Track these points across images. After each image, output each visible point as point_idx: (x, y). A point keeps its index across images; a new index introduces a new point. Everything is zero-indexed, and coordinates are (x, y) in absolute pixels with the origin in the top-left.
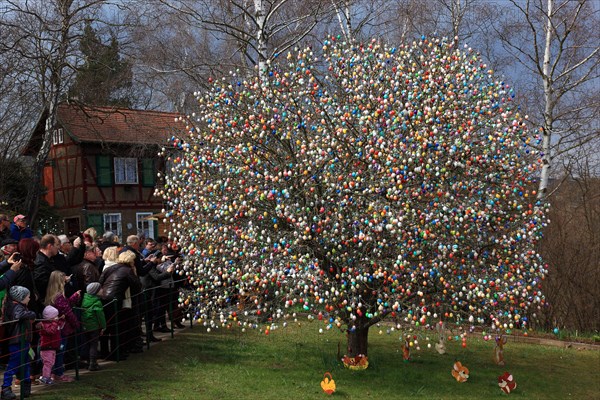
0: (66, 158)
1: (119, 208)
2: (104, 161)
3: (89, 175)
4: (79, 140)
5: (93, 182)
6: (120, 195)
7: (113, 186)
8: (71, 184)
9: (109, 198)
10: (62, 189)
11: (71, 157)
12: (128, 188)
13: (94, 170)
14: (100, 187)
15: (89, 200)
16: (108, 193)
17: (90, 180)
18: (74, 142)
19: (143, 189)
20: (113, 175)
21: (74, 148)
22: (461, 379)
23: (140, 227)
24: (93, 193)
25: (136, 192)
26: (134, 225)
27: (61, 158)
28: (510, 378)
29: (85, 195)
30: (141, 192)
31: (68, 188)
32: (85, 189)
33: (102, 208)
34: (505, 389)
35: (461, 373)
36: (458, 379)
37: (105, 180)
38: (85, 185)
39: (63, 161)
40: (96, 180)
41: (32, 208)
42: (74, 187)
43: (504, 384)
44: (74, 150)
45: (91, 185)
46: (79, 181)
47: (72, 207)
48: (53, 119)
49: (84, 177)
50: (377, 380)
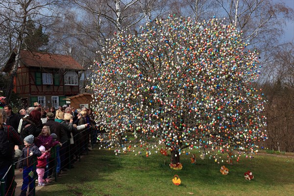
0: (22, 73)
1: (45, 94)
2: (38, 75)
3: (32, 80)
4: (28, 65)
5: (33, 83)
6: (45, 89)
7: (42, 85)
8: (24, 84)
9: (40, 90)
10: (20, 86)
11: (24, 73)
12: (48, 86)
13: (34, 78)
14: (36, 85)
15: (32, 91)
16: (39, 88)
17: (32, 82)
18: (25, 66)
19: (55, 87)
20: (42, 81)
21: (25, 69)
22: (225, 173)
23: (53, 102)
24: (33, 88)
25: (52, 87)
26: (51, 102)
27: (20, 73)
28: (251, 174)
29: (30, 89)
30: (53, 88)
31: (23, 86)
32: (30, 86)
33: (38, 94)
34: (248, 178)
35: (225, 171)
36: (223, 173)
37: (38, 83)
38: (30, 85)
39: (20, 74)
40: (35, 83)
41: (9, 94)
42: (26, 85)
43: (247, 176)
44: (25, 70)
45: (33, 85)
46: (28, 83)
47: (25, 93)
48: (19, 56)
49: (30, 81)
50: (190, 175)
